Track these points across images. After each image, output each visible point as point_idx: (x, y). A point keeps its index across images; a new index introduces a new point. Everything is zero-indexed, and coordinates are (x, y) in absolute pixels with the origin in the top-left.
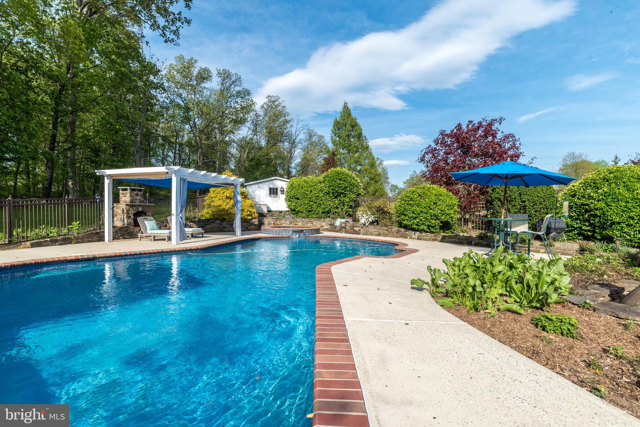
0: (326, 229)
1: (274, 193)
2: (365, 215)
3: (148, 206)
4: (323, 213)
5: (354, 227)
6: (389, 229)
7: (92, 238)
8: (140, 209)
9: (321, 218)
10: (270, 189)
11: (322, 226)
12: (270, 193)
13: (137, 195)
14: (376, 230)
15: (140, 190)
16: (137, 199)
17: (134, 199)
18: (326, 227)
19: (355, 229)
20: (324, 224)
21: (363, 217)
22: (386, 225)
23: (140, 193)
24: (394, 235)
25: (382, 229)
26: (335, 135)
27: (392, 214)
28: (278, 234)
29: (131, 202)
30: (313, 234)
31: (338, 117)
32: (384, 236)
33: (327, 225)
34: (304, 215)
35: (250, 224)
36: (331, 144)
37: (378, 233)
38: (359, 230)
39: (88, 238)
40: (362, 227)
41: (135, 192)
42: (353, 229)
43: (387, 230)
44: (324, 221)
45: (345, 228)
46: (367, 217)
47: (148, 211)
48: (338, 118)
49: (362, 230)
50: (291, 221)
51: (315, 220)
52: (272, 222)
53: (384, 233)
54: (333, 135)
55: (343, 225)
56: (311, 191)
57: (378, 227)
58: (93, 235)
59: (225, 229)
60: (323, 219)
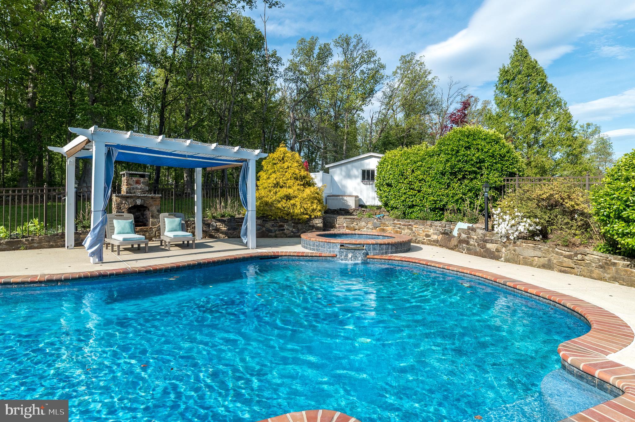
0: (434, 241)
1: (368, 179)
2: (507, 217)
3: (152, 198)
4: (433, 210)
5: (486, 241)
6: (576, 254)
7: (55, 241)
8: (139, 202)
9: (427, 219)
10: (364, 172)
11: (428, 236)
12: (363, 178)
13: (138, 182)
14: (539, 254)
15: (142, 176)
16: (137, 188)
17: (133, 189)
18: (435, 237)
19: (489, 246)
20: (431, 231)
21: (504, 220)
22: (568, 244)
23: (142, 180)
24: (591, 272)
25: (557, 253)
26: (502, 92)
27: (590, 216)
28: (317, 250)
29: (127, 193)
30: (386, 253)
31: (507, 63)
32: (561, 271)
33: (436, 234)
34: (398, 213)
35: (310, 226)
36: (495, 106)
37: (543, 261)
38: (498, 250)
39: (49, 242)
40: (504, 245)
41: (135, 179)
42: (484, 247)
43: (569, 257)
44: (431, 226)
45: (468, 243)
46: (513, 222)
47: (151, 205)
48: (506, 66)
49: (504, 250)
50: (375, 224)
51: (416, 223)
52: (345, 225)
53: (561, 264)
54: (497, 92)
55: (464, 236)
56: (413, 171)
57: (544, 247)
58: (58, 238)
59: (270, 234)
60: (429, 222)
